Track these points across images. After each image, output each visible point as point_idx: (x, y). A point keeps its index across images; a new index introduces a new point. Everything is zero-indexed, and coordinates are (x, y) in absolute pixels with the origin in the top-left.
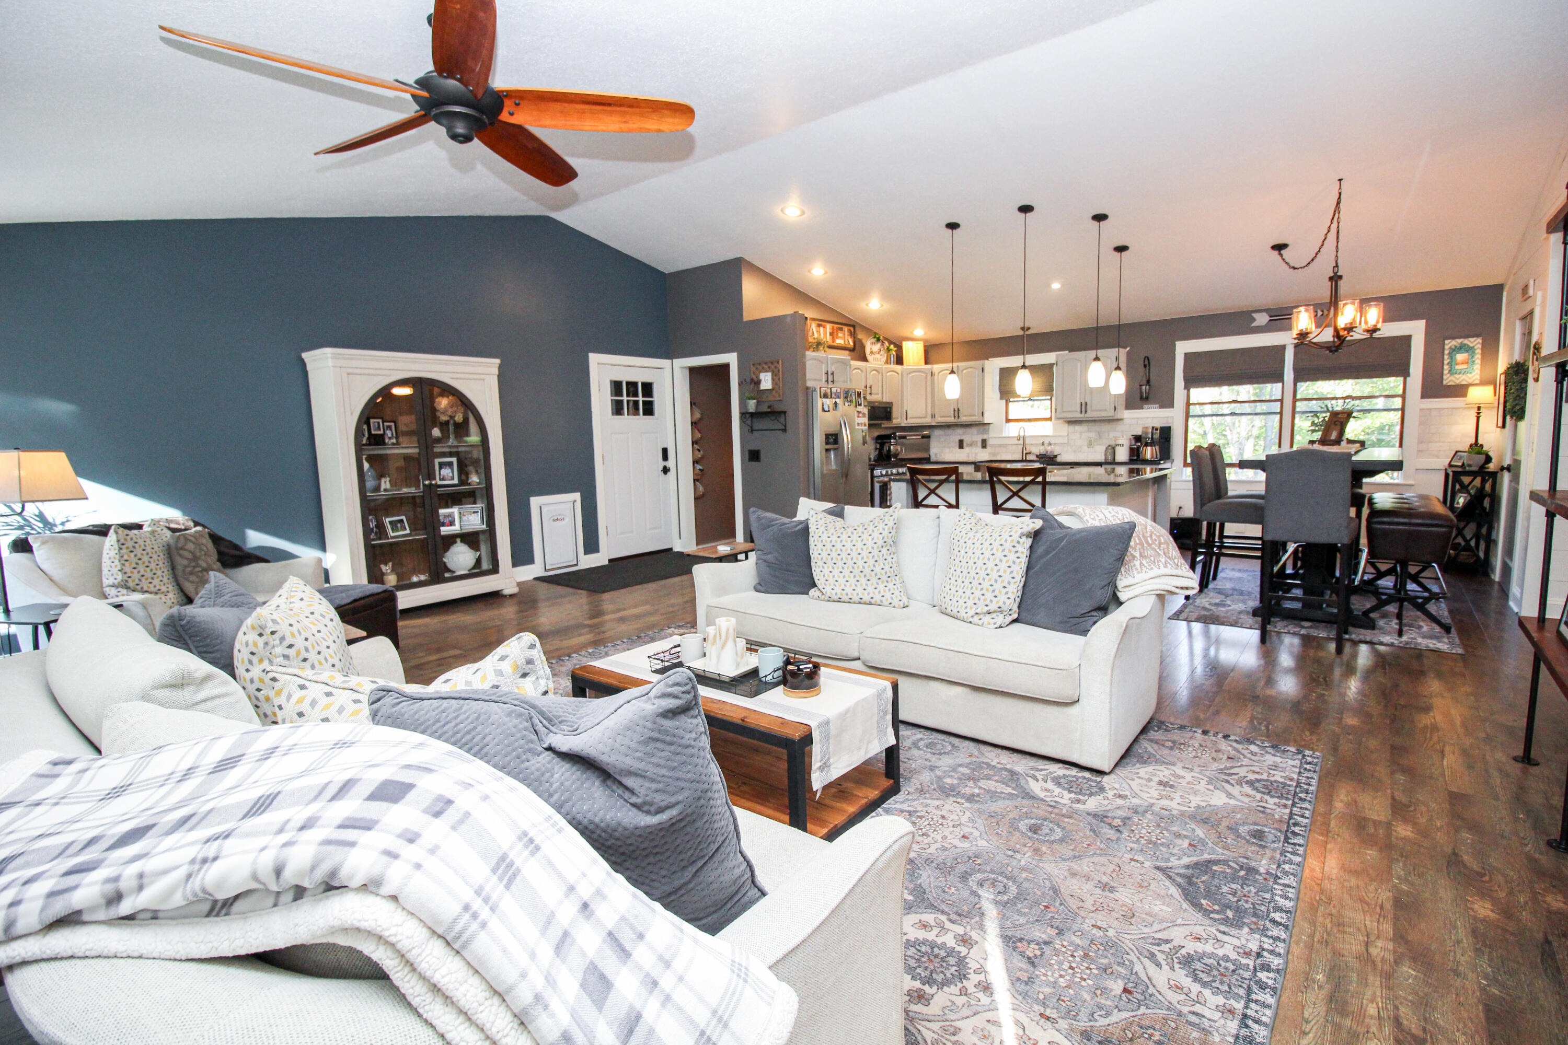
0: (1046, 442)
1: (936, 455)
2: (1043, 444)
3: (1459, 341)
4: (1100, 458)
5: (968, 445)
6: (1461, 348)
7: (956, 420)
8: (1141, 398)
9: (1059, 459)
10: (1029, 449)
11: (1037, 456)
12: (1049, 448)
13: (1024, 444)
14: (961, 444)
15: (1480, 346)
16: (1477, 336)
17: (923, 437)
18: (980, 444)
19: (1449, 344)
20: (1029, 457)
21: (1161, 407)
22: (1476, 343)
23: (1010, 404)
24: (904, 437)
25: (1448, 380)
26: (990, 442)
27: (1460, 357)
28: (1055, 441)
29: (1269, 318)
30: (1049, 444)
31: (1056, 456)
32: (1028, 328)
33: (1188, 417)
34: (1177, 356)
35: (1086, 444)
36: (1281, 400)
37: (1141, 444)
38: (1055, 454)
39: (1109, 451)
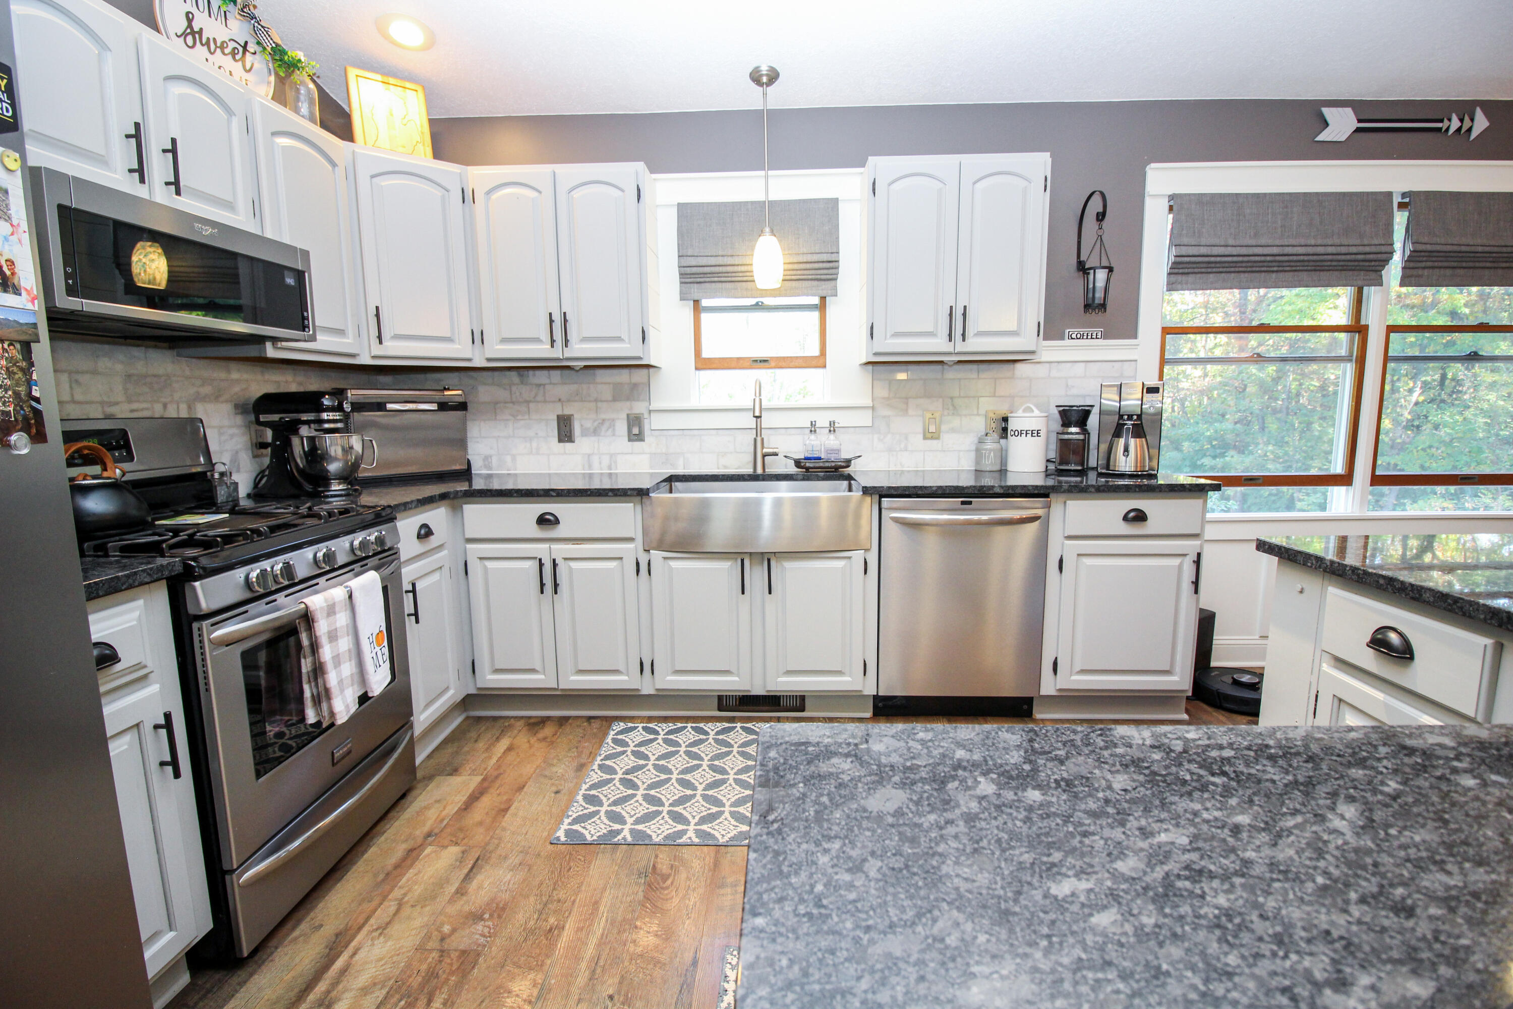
0: (823, 420)
1: (487, 458)
2: (813, 428)
4: (959, 466)
5: (585, 433)
7: (557, 353)
8: (1088, 307)
10: (773, 442)
11: (798, 463)
12: (832, 441)
13: (758, 430)
14: (565, 433)
17: (443, 406)
18: (622, 427)
20: (772, 466)
23: (704, 316)
24: (380, 406)
26: (654, 423)
28: (842, 419)
29: (1355, 125)
30: (832, 428)
31: (848, 463)
32: (774, 76)
33: (1163, 362)
34: (1148, 202)
35: (920, 429)
36: (1358, 329)
37: (1085, 431)
38: (845, 455)
39: (991, 445)
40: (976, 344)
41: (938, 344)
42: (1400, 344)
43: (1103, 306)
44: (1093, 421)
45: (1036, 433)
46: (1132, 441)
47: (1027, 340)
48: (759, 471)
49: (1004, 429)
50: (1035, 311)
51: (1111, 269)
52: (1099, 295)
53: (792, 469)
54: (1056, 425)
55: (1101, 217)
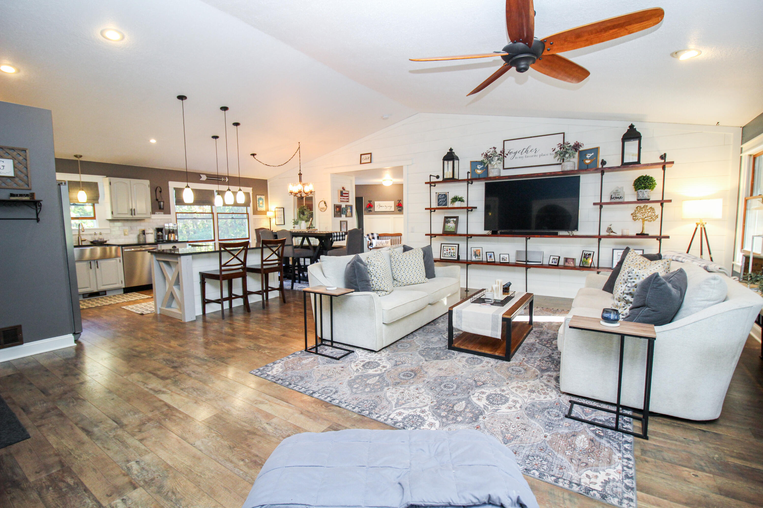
0: (98, 232)
2: (95, 234)
3: (260, 196)
4: (135, 241)
6: (260, 199)
8: (160, 208)
9: (108, 243)
10: (84, 238)
11: (92, 242)
12: (101, 237)
13: (79, 235)
15: (264, 199)
16: (263, 195)
19: (258, 197)
20: (84, 243)
21: (165, 213)
22: (263, 197)
25: (259, 209)
27: (261, 201)
28: (103, 232)
29: (206, 178)
30: (101, 234)
31: (106, 242)
32: (81, 156)
33: (177, 219)
34: (170, 189)
35: (123, 233)
36: (212, 213)
37: (162, 233)
38: (105, 240)
39: (142, 237)
40: (137, 216)
41: (129, 216)
42: (220, 216)
43: (163, 209)
44: (164, 231)
45: (152, 233)
46: (172, 235)
47: (149, 215)
48: (80, 244)
49: (144, 232)
50: (150, 210)
51: (164, 202)
52: (162, 207)
53: (89, 244)
54: (156, 232)
55: (161, 192)
